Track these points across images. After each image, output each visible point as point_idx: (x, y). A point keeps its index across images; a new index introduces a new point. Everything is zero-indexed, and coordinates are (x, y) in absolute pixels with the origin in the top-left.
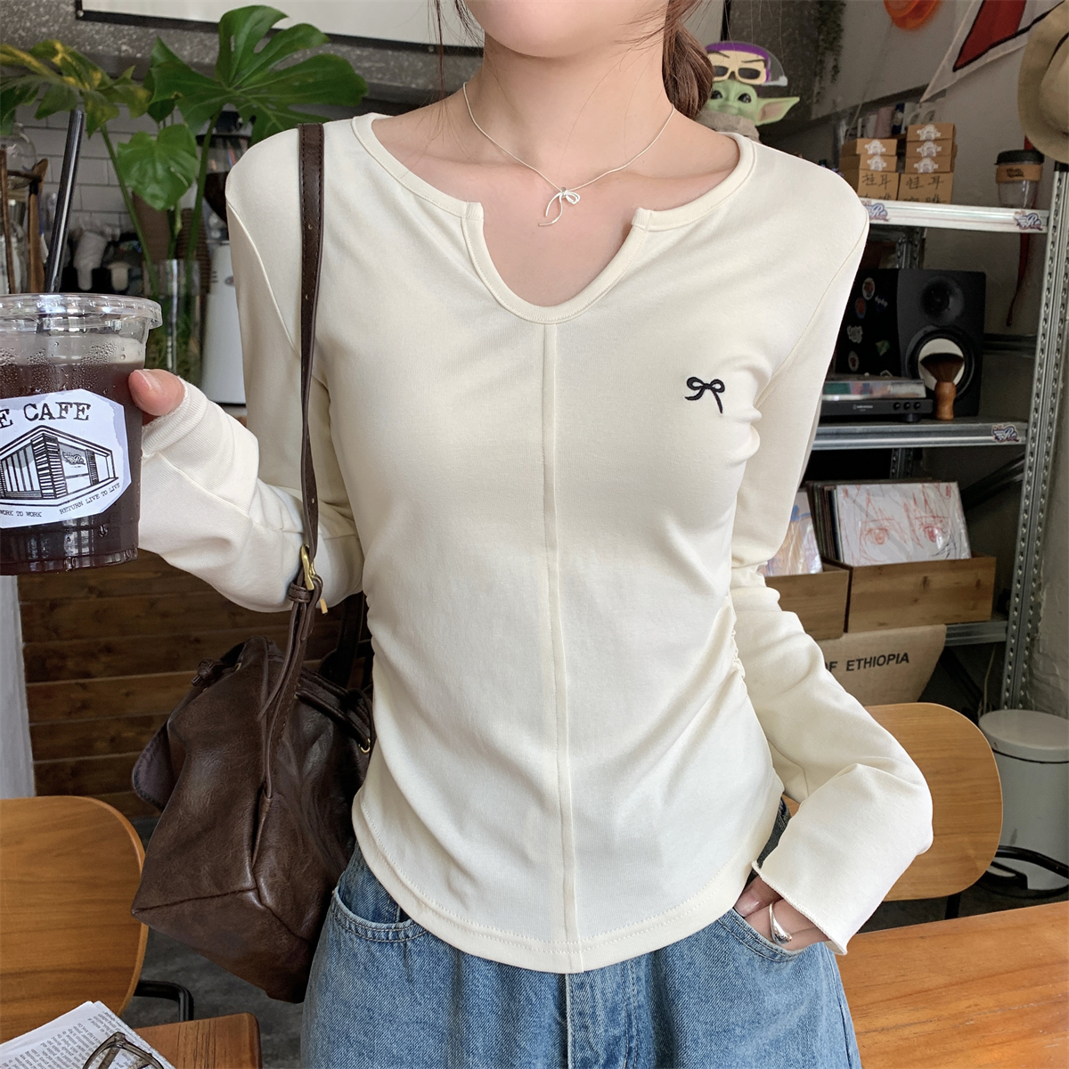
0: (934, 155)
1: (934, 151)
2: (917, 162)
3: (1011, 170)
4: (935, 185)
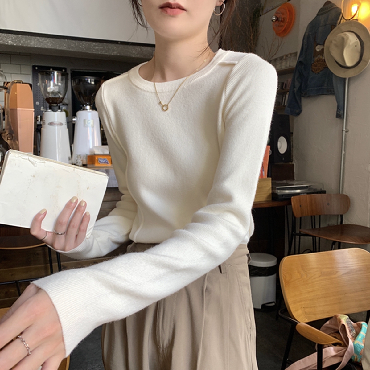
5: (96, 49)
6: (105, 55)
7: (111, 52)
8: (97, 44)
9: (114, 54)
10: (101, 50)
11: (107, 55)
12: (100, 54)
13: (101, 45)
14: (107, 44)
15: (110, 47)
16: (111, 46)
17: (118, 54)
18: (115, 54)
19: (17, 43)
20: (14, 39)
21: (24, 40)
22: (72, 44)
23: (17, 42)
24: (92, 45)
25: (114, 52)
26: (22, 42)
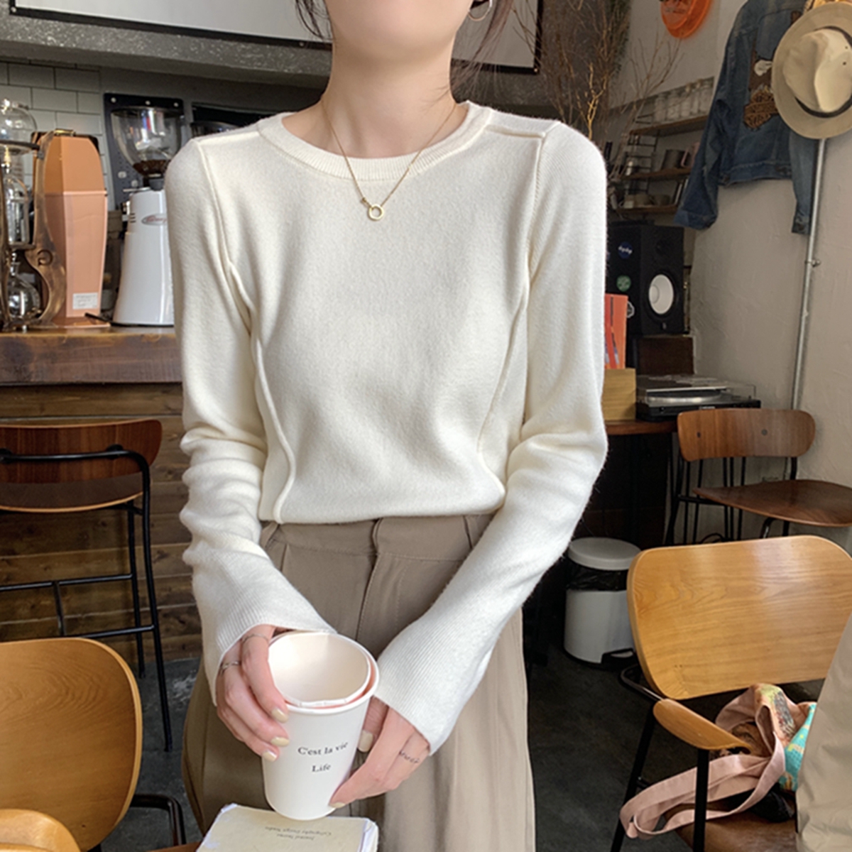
5: (248, 59)
6: (268, 72)
7: (282, 65)
8: (250, 46)
9: (289, 70)
10: (259, 60)
11: (273, 73)
12: (258, 71)
13: (258, 49)
14: (273, 47)
15: (281, 55)
16: (281, 51)
17: (300, 72)
18: (292, 72)
19: (66, 42)
20: (60, 32)
21: (83, 35)
22: (193, 47)
23: (66, 39)
24: (239, 50)
25: (289, 65)
26: (77, 38)
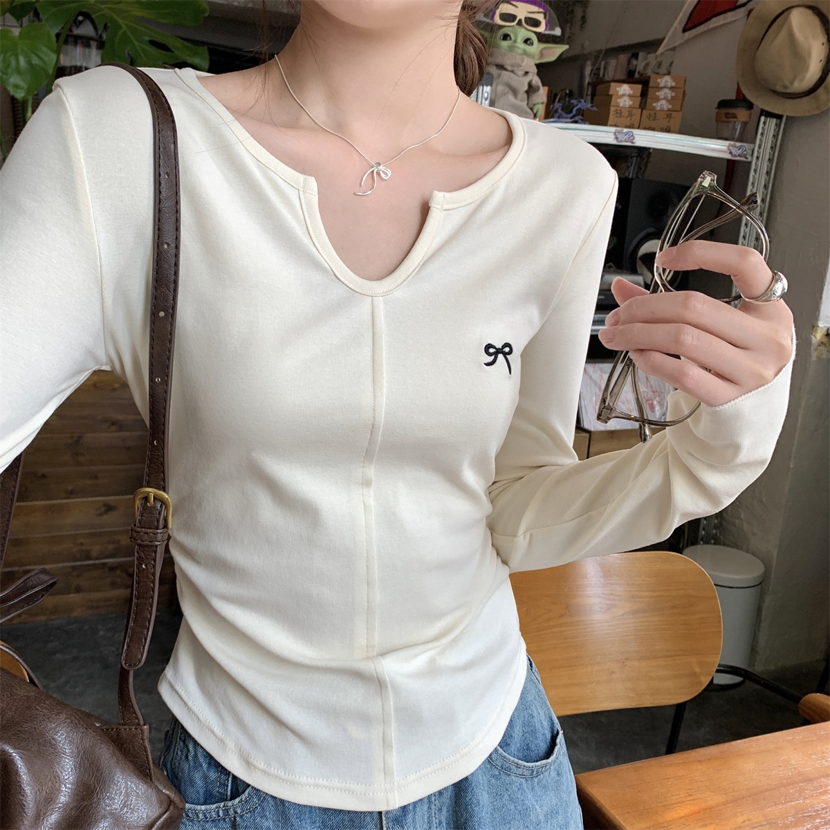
0: (669, 98)
1: (669, 96)
2: (655, 102)
3: (728, 113)
4: (668, 119)
